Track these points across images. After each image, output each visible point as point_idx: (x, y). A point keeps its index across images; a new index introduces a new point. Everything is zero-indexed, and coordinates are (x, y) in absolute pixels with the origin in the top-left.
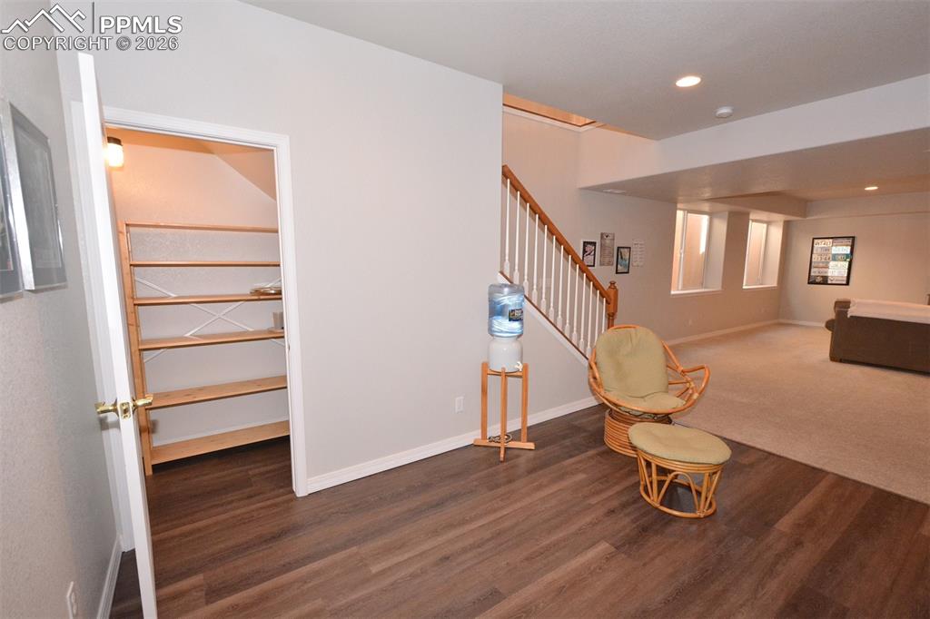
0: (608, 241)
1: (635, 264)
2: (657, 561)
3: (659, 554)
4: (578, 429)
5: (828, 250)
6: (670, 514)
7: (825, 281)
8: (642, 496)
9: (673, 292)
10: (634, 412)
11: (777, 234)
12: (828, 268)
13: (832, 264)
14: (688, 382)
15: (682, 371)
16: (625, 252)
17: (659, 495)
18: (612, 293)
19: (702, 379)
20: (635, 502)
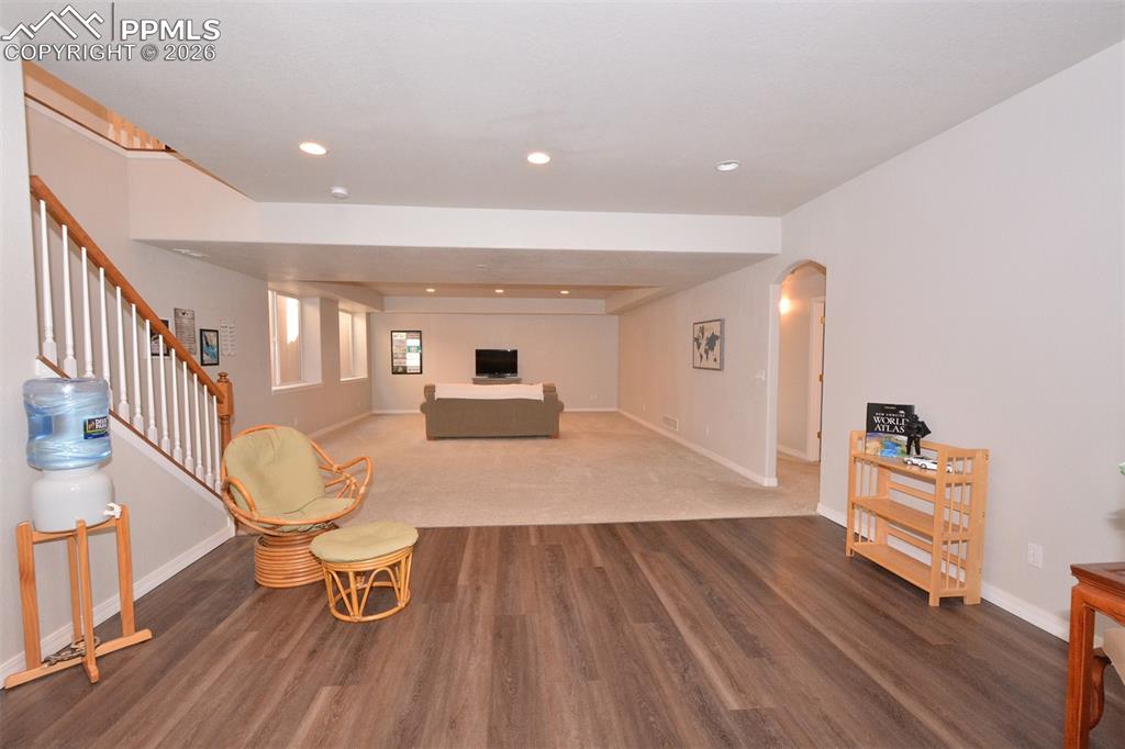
0: (185, 321)
1: (226, 353)
2: (387, 670)
3: (385, 662)
4: (211, 584)
5: (404, 342)
6: (374, 621)
7: (405, 372)
8: (337, 619)
9: (274, 388)
10: (301, 529)
11: (361, 325)
12: (405, 358)
13: (408, 355)
14: (347, 478)
15: (339, 469)
16: (211, 337)
17: (359, 606)
18: (223, 387)
19: (365, 470)
20: (333, 628)
